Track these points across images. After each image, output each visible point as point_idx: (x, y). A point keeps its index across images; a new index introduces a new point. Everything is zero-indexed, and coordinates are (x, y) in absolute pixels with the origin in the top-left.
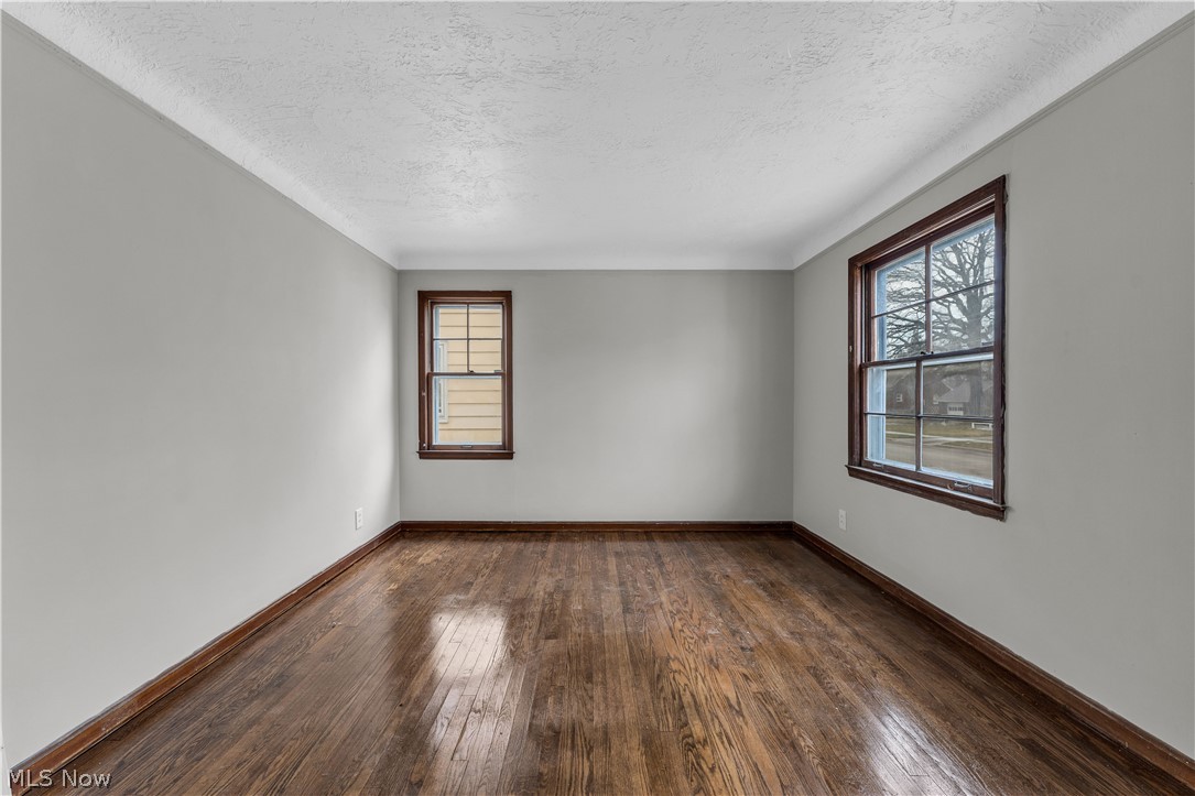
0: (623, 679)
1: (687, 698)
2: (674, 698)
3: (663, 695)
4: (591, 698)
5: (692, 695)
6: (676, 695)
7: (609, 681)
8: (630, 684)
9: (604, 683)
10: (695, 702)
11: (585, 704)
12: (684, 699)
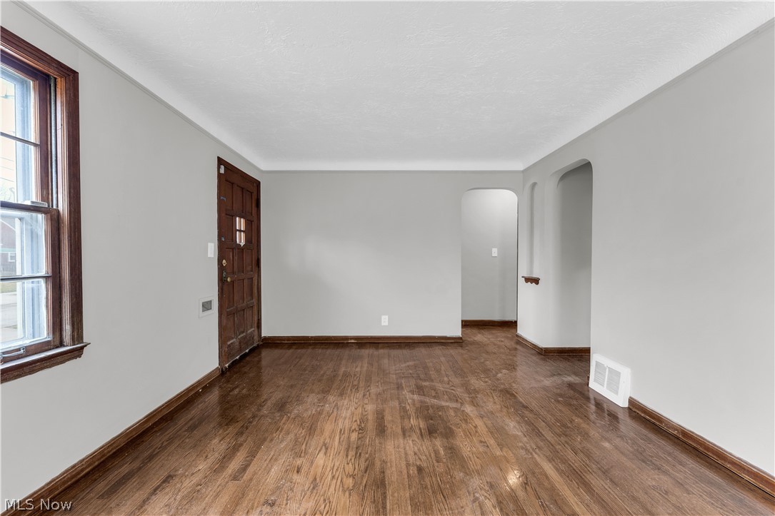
0: (394, 469)
1: (351, 453)
2: (360, 454)
3: (367, 456)
4: (415, 454)
5: (347, 456)
6: (358, 455)
7: (404, 467)
8: (389, 464)
9: (408, 465)
10: (348, 451)
11: (419, 450)
12: (354, 453)
